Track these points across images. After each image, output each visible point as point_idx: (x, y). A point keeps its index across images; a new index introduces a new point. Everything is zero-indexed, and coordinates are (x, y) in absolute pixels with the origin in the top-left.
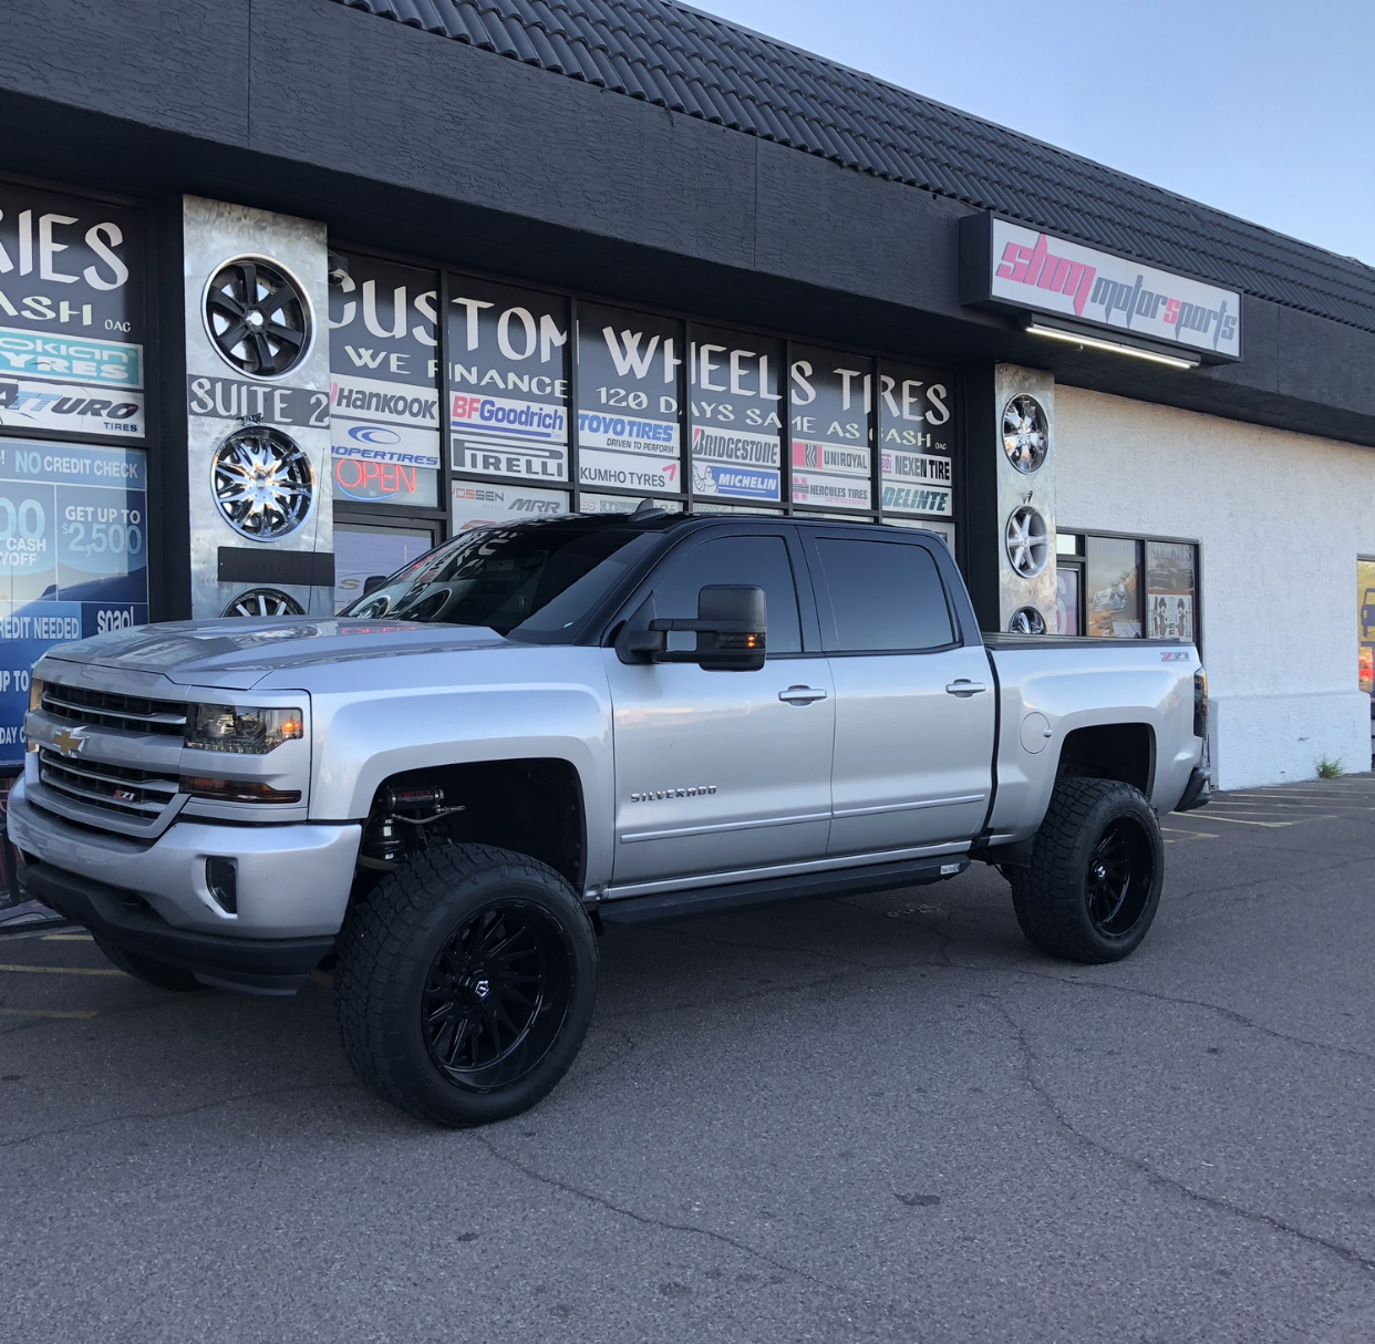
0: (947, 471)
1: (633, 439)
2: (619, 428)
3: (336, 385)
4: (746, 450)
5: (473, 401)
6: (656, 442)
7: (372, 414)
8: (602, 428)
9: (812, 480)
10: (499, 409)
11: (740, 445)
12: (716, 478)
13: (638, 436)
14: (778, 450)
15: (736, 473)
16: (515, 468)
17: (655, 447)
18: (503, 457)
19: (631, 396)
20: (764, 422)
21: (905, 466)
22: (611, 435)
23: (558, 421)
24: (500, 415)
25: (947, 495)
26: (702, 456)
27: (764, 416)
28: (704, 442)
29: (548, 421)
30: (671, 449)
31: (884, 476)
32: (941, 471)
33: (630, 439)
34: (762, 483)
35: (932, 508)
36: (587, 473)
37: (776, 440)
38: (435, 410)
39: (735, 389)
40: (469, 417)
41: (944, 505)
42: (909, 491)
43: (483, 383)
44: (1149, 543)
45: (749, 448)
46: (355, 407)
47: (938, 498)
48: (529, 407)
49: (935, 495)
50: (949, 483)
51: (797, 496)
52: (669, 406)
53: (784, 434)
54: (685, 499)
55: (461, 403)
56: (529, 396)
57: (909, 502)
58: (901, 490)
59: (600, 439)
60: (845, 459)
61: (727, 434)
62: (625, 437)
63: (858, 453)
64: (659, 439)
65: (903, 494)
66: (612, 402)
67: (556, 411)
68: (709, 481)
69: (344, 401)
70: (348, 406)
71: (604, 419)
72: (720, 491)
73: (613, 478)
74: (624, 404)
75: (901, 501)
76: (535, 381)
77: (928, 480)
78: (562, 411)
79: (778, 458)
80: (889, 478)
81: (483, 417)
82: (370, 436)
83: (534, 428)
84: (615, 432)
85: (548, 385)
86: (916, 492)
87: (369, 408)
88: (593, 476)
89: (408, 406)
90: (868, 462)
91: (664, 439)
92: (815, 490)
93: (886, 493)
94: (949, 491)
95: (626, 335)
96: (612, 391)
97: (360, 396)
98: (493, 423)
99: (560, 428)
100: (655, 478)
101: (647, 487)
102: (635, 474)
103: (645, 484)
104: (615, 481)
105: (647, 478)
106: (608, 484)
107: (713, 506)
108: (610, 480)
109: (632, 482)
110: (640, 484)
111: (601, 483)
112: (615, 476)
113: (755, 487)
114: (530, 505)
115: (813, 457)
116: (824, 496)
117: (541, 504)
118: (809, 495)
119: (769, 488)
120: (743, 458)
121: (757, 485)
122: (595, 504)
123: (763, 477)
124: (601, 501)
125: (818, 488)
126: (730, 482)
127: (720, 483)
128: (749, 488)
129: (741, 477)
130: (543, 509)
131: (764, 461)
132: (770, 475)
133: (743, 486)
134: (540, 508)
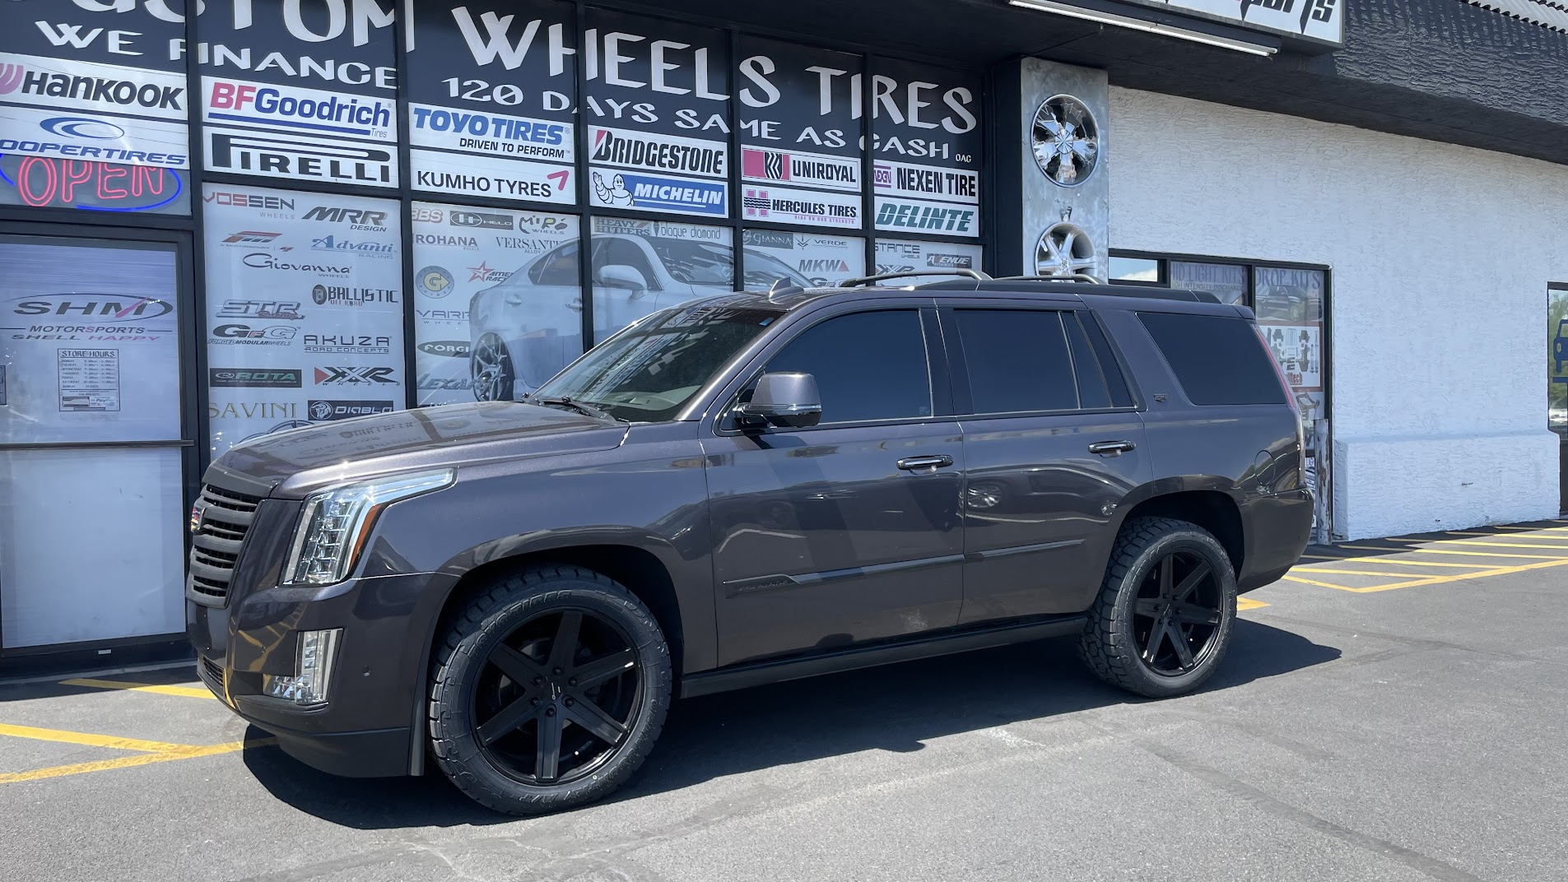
0: (972, 186)
1: (502, 139)
2: (479, 126)
3: (20, 68)
4: (677, 158)
5: (242, 89)
6: (537, 145)
7: (79, 102)
8: (452, 125)
9: (774, 194)
10: (285, 100)
11: (666, 151)
13: (508, 136)
14: (724, 158)
15: (662, 183)
16: (311, 170)
17: (535, 150)
18: (294, 159)
19: (498, 90)
20: (703, 124)
21: (911, 181)
22: (466, 133)
23: (381, 116)
24: (288, 106)
25: (971, 213)
26: (609, 162)
27: (703, 119)
28: (611, 146)
29: (365, 116)
30: (561, 153)
31: (878, 190)
32: (963, 186)
33: (496, 140)
34: (701, 196)
35: (949, 226)
36: (428, 178)
37: (722, 146)
38: (182, 99)
39: (658, 85)
40: (238, 107)
41: (966, 225)
42: (917, 209)
43: (261, 68)
45: (680, 155)
46: (51, 93)
47: (959, 217)
48: (334, 99)
49: (955, 213)
50: (974, 199)
52: (556, 102)
53: (734, 140)
54: (581, 212)
55: (224, 91)
56: (335, 85)
57: (917, 220)
58: (905, 208)
59: (449, 138)
60: (822, 171)
61: (646, 137)
62: (489, 136)
63: (843, 164)
64: (542, 140)
65: (909, 212)
66: (467, 96)
67: (378, 105)
68: (620, 191)
69: (34, 87)
70: (40, 92)
71: (455, 116)
72: (636, 204)
73: (469, 186)
74: (487, 98)
75: (905, 219)
76: (343, 68)
77: (944, 196)
78: (388, 104)
79: (724, 168)
80: (887, 193)
81: (259, 107)
82: (75, 129)
83: (344, 122)
84: (472, 130)
85: (366, 73)
86: (928, 211)
87: (73, 95)
88: (438, 181)
89: (137, 94)
90: (856, 175)
91: (549, 141)
92: (778, 205)
93: (883, 210)
94: (975, 209)
95: (488, 18)
96: (466, 84)
97: (60, 81)
98: (276, 115)
99: (385, 124)
100: (535, 186)
101: (523, 197)
102: (503, 181)
103: (520, 193)
104: (474, 188)
105: (523, 186)
106: (461, 191)
107: (625, 221)
108: (465, 188)
109: (500, 191)
110: (512, 192)
111: (450, 190)
112: (473, 183)
113: (690, 200)
114: (337, 214)
115: (776, 168)
116: (793, 212)
117: (355, 214)
118: (770, 211)
119: (710, 202)
120: (671, 166)
121: (692, 198)
122: (442, 215)
123: (702, 188)
124: (452, 212)
125: (785, 204)
126: (651, 194)
127: (636, 194)
128: (681, 201)
129: (668, 188)
130: (359, 220)
131: (702, 170)
132: (711, 188)
133: (671, 198)
134: (353, 219)
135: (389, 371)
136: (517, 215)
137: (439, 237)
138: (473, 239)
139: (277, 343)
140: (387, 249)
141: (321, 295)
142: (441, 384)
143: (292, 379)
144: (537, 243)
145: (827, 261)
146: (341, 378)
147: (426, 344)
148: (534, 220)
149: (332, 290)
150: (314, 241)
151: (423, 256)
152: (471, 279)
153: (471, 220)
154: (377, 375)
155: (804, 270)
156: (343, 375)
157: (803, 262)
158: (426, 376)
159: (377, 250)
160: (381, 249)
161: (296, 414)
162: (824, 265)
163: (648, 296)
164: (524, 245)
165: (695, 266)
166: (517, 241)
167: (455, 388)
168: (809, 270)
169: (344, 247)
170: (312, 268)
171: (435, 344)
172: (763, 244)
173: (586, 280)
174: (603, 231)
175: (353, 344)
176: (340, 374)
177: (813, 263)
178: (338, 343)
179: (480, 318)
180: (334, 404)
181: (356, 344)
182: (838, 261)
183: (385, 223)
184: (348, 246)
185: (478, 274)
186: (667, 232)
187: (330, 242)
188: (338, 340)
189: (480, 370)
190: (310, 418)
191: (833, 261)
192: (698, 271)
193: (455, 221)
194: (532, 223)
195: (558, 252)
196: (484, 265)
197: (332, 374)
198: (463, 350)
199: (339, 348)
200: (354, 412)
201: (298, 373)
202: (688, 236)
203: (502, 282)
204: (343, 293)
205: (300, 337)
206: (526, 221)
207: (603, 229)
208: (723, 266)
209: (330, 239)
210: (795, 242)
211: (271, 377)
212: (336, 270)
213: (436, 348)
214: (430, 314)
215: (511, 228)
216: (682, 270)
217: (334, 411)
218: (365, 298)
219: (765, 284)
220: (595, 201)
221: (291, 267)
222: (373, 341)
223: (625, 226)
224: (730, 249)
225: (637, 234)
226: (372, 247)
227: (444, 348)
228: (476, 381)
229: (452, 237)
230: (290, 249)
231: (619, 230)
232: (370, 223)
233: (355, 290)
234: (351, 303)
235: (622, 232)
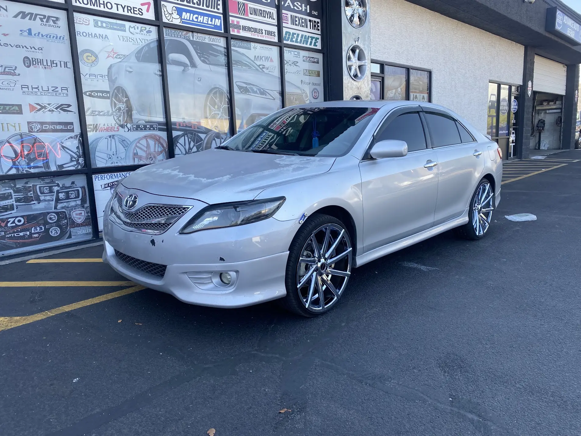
0: (318, 26)
4: (200, 1)
9: (243, 23)
12: (180, 14)
14: (221, 3)
15: (194, 13)
21: (296, 21)
25: (318, 39)
31: (284, 25)
32: (315, 26)
34: (211, 21)
35: (311, 44)
41: (317, 44)
42: (298, 35)
44: (411, 70)
47: (314, 40)
49: (312, 38)
50: (319, 32)
51: (233, 31)
54: (158, 24)
57: (299, 40)
58: (294, 34)
60: (261, 13)
63: (270, 11)
65: (295, 36)
68: (175, 15)
72: (183, 22)
73: (102, 6)
75: (294, 40)
77: (308, 30)
79: (220, 7)
80: (287, 26)
86: (302, 36)
88: (86, 2)
90: (275, 16)
93: (286, 34)
94: (319, 37)
100: (135, 9)
101: (130, 14)
102: (119, 5)
103: (128, 12)
104: (104, 8)
105: (129, 8)
106: (98, 8)
107: (179, 31)
108: (100, 7)
109: (118, 10)
110: (124, 11)
111: (92, 7)
112: (104, 4)
113: (207, 22)
114: (33, 16)
115: (243, 10)
116: (251, 32)
117: (42, 17)
118: (241, 31)
119: (216, 24)
120: (198, 5)
121: (208, 21)
122: (89, 21)
123: (212, 17)
124: (94, 20)
125: (247, 28)
126: (190, 18)
127: (183, 18)
128: (203, 23)
129: (197, 16)
130: (45, 20)
131: (211, 8)
132: (216, 17)
133: (198, 21)
134: (41, 20)
135: (69, 106)
136: (127, 24)
137: (88, 33)
138: (106, 35)
139: (6, 89)
140: (62, 38)
141: (28, 62)
142: (97, 113)
143: (18, 110)
144: (138, 40)
145: (265, 57)
146: (44, 109)
147: (87, 92)
148: (136, 27)
149: (34, 60)
150: (21, 31)
151: (82, 43)
152: (107, 58)
153: (104, 25)
154: (63, 108)
155: (256, 61)
156: (45, 107)
157: (255, 56)
158: (89, 109)
159: (56, 38)
160: (58, 38)
161: (21, 129)
162: (264, 58)
163: (191, 70)
164: (132, 41)
165: (211, 56)
166: (128, 38)
167: (104, 115)
168: (258, 61)
169: (38, 35)
170: (21, 47)
171: (92, 91)
172: (239, 47)
173: (162, 60)
174: (169, 36)
175: (48, 90)
176: (43, 107)
177: (260, 56)
178: (41, 90)
179: (113, 78)
180: (42, 123)
181: (50, 91)
182: (269, 57)
183: (59, 23)
184: (40, 35)
185: (110, 55)
186: (198, 38)
187: (30, 32)
188: (40, 88)
189: (115, 106)
190: (29, 131)
191: (267, 57)
192: (212, 58)
193: (96, 25)
194: (135, 29)
195: (148, 45)
196: (113, 50)
197: (39, 107)
198: (106, 95)
199: (41, 92)
200: (53, 128)
201: (20, 106)
202: (207, 41)
203: (123, 59)
204: (40, 62)
205: (18, 86)
206: (132, 28)
207: (169, 34)
208: (222, 56)
209: (30, 30)
210: (252, 47)
211: (4, 109)
212: (35, 49)
213: (92, 94)
214: (88, 76)
215: (125, 31)
216: (205, 58)
217: (42, 127)
218: (53, 65)
219: (240, 67)
220: (165, 20)
221: (9, 45)
222: (59, 89)
223: (179, 33)
224: (224, 48)
225: (184, 38)
226: (54, 37)
227: (96, 94)
228: (114, 112)
229: (95, 34)
230: (7, 35)
231: (176, 35)
232: (51, 23)
233: (47, 60)
234: (45, 68)
235: (177, 37)
